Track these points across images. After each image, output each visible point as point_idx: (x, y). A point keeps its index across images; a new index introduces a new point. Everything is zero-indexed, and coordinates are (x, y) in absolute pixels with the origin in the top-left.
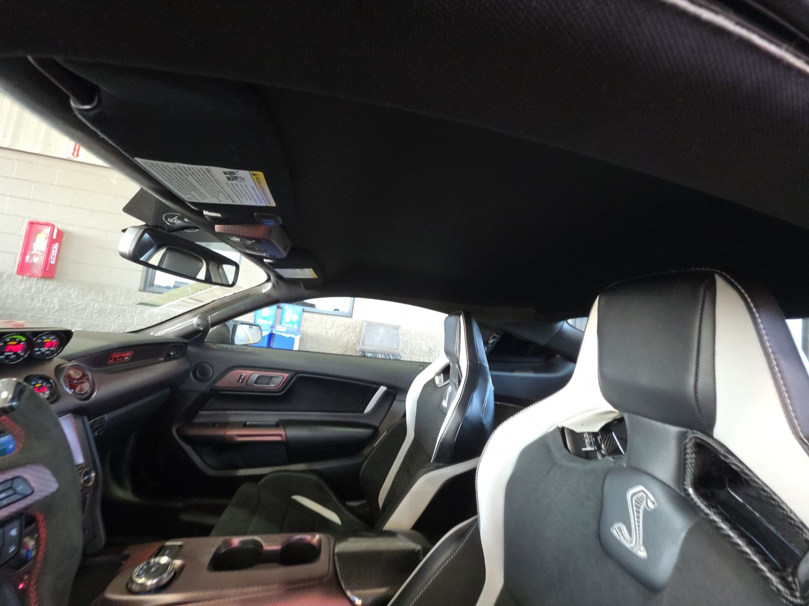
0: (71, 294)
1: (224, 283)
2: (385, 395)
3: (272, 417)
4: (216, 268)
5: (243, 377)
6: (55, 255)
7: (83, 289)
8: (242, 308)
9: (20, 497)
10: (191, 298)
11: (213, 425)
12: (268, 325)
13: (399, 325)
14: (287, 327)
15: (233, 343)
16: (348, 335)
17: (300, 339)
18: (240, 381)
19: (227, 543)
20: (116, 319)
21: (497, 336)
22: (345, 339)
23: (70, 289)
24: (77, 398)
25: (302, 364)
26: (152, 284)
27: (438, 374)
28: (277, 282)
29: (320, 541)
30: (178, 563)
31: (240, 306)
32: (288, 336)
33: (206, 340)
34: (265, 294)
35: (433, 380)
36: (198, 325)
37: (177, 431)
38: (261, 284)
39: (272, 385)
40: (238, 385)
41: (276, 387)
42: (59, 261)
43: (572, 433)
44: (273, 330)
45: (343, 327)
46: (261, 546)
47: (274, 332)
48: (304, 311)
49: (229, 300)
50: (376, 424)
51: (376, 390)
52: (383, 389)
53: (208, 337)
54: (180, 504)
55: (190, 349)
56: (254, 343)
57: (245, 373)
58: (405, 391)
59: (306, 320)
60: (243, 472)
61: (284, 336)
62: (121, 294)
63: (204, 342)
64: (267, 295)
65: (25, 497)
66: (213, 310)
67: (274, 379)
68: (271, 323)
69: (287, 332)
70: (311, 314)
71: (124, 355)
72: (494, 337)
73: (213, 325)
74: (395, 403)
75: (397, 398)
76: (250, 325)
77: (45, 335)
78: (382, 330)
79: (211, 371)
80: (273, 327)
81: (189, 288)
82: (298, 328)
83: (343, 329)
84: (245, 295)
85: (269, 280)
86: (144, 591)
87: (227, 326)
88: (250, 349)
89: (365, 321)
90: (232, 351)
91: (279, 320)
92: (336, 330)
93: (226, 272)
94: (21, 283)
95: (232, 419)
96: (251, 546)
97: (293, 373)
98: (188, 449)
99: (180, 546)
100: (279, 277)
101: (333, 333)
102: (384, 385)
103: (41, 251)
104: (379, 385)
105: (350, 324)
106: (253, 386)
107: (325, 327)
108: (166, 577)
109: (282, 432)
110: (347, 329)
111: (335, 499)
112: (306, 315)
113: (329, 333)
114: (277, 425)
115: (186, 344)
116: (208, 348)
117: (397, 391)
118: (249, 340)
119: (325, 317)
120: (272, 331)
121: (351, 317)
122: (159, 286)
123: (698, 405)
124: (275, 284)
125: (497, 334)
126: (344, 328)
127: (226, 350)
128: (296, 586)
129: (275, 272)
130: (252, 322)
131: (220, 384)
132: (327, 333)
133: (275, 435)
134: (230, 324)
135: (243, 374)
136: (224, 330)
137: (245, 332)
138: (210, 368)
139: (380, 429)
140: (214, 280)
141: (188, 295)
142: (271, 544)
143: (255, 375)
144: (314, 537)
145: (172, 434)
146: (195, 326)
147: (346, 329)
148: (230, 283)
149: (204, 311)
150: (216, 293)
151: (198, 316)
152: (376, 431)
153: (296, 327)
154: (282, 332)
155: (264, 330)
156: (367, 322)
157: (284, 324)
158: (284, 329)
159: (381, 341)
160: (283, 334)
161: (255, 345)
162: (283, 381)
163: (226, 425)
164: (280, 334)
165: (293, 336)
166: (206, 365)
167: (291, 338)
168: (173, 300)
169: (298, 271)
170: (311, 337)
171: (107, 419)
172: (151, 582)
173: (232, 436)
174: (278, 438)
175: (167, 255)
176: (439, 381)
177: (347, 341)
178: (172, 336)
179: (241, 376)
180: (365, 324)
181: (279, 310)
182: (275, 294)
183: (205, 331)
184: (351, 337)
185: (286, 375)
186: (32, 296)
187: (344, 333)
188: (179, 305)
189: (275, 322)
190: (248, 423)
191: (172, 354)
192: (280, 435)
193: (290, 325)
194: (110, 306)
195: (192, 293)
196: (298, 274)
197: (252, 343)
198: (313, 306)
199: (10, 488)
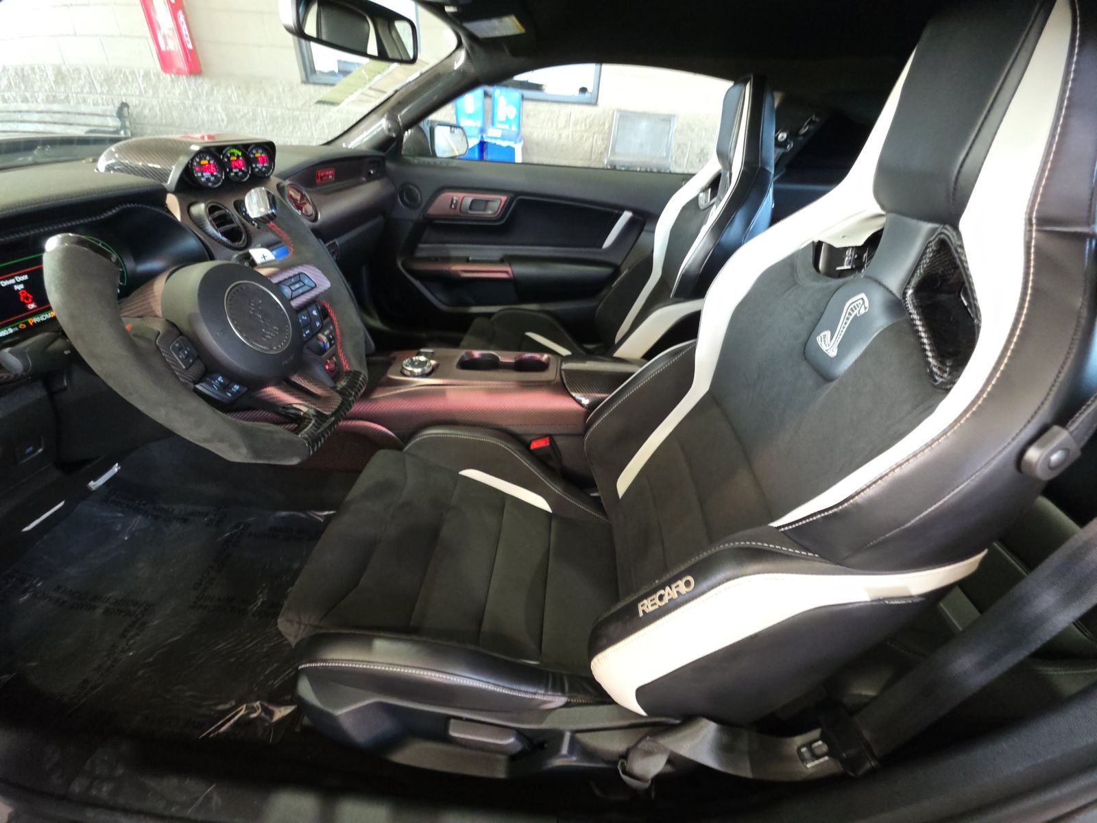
0: (230, 98)
1: (404, 58)
2: (630, 224)
3: (496, 251)
4: (387, 31)
5: (455, 201)
6: (187, 33)
7: (240, 88)
8: (435, 98)
9: (308, 288)
10: (370, 88)
11: (436, 260)
12: (476, 127)
13: (673, 113)
14: (503, 130)
15: (434, 155)
16: (591, 139)
17: (523, 148)
18: (453, 206)
19: (469, 354)
20: (292, 132)
21: (817, 120)
22: (587, 145)
23: (226, 89)
24: (308, 219)
25: (521, 182)
26: (314, 71)
27: (704, 190)
28: (471, 47)
29: (549, 359)
30: (433, 362)
31: (431, 95)
32: (504, 144)
33: (403, 153)
34: (459, 70)
35: (696, 200)
36: (389, 130)
37: (403, 265)
38: (451, 55)
39: (490, 212)
40: (452, 212)
41: (495, 214)
42: (196, 44)
43: (831, 247)
44: (484, 136)
45: (583, 124)
46: (498, 359)
47: (486, 140)
48: (523, 98)
49: (416, 87)
50: (619, 262)
51: (618, 216)
52: (627, 215)
53: (404, 148)
54: (424, 335)
55: (390, 165)
56: (459, 156)
57: (457, 196)
58: (654, 217)
59: (527, 116)
60: (475, 310)
61: (499, 146)
62: (283, 90)
63: (401, 155)
64: (462, 72)
65: (312, 288)
66: (401, 104)
67: (491, 204)
68: (479, 124)
69: (503, 138)
70: (535, 103)
71: (327, 173)
72: (811, 122)
73: (406, 128)
74: (643, 234)
75: (646, 228)
76: (451, 126)
77: (253, 148)
78: (644, 125)
79: (419, 195)
80: (482, 131)
81: (363, 71)
82: (517, 130)
83: (583, 128)
84: (433, 77)
85: (459, 45)
86: (413, 375)
87: (421, 130)
88: (455, 163)
89: (619, 111)
90: (435, 166)
91: (489, 116)
92: (572, 131)
93: (401, 36)
94: (174, 86)
95: (454, 253)
96: (489, 359)
97: (512, 195)
98: (417, 284)
99: (433, 353)
100: (472, 37)
101: (569, 136)
102: (629, 209)
103: (170, 29)
104: (622, 209)
105: (594, 118)
106: (468, 213)
107: (557, 126)
108: (427, 369)
109: (508, 269)
110: (590, 127)
111: (569, 338)
112: (529, 106)
113: (564, 136)
114: (502, 261)
115: (383, 159)
116: (409, 164)
117: (645, 219)
118: (453, 150)
119: (555, 107)
120: (482, 137)
121: (595, 104)
122: (322, 73)
123: (955, 189)
124: (469, 51)
125: (817, 115)
126: (585, 125)
127: (428, 165)
128: (528, 384)
129: (465, 29)
130: (453, 122)
131: (432, 211)
132: (560, 136)
133: (502, 272)
134: (424, 125)
135: (455, 198)
136: (420, 136)
137: (447, 140)
138: (417, 191)
139: (622, 268)
140: (390, 55)
141: (365, 84)
142: (506, 357)
143: (468, 198)
144: (543, 356)
145: (399, 269)
146: (387, 132)
147: (588, 126)
148: (411, 56)
149: (390, 106)
150: (397, 77)
151: (386, 116)
152: (617, 270)
153: (514, 128)
154: (496, 138)
155: (471, 137)
156: (621, 111)
157: (497, 125)
158: (498, 133)
159: (641, 145)
160: (499, 142)
161: (462, 157)
162: (501, 206)
163: (448, 260)
164: (493, 141)
165: (512, 144)
166: (411, 187)
167: (509, 147)
168: (351, 94)
169: (495, 22)
170: (538, 144)
171: (338, 244)
172: (418, 370)
173: (457, 271)
174: (504, 276)
175: (322, 16)
176: (704, 199)
177: (589, 150)
178: (364, 148)
179: (452, 200)
180: (616, 115)
181: (488, 101)
182: (472, 70)
183: (400, 137)
184: (596, 141)
185: (504, 198)
186: (193, 104)
187: (586, 135)
188: (360, 101)
189: (484, 123)
190: (470, 259)
191: (372, 172)
192: (507, 272)
193: (506, 127)
194: (279, 113)
195: (370, 80)
196: (495, 29)
197: (457, 154)
198: (538, 87)
199: (300, 281)
